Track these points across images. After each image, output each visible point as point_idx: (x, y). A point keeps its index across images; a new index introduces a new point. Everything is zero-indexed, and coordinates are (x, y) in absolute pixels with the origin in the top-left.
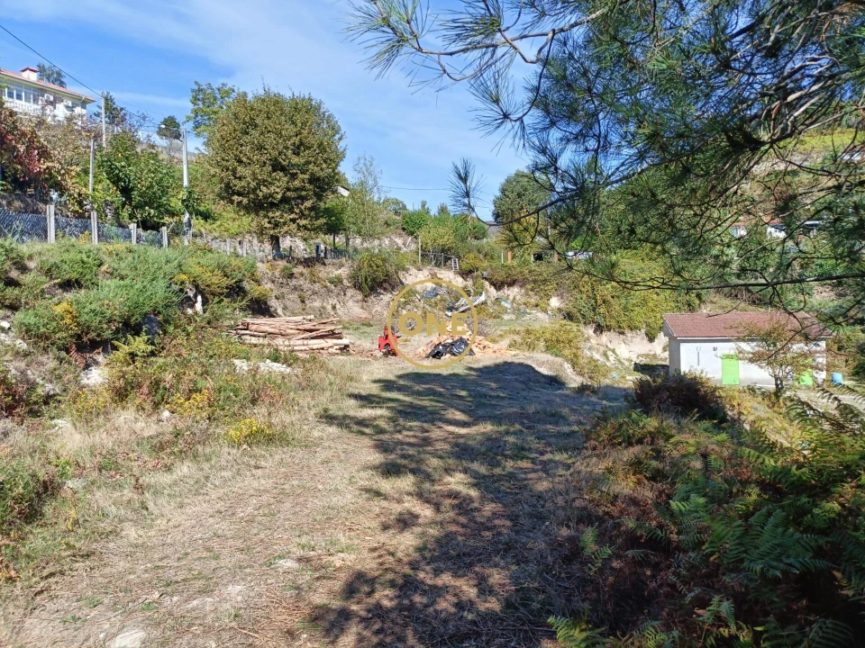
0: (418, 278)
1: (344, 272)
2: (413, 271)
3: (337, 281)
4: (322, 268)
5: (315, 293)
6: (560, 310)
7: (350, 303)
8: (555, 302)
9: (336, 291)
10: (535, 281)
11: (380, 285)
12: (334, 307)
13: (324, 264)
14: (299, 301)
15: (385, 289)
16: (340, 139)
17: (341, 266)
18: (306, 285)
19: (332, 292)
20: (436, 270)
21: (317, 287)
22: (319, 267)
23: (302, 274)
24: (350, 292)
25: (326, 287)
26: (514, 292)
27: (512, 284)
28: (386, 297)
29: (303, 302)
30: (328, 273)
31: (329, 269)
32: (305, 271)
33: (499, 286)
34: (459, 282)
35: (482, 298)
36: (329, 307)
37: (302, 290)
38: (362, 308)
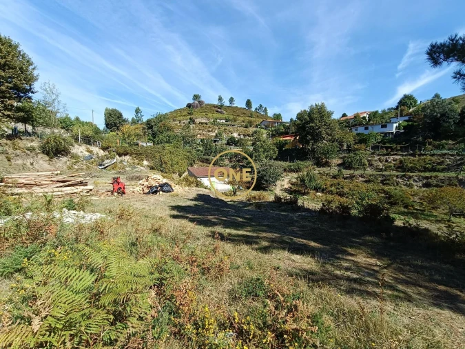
0: (80, 150)
1: (36, 144)
2: (76, 146)
3: (32, 149)
4: (19, 141)
5: (17, 156)
6: (148, 166)
7: (41, 162)
8: (145, 163)
9: (31, 155)
10: (136, 154)
11: (60, 153)
12: (32, 164)
13: (21, 139)
14: (6, 160)
15: (63, 155)
16: (34, 69)
17: (33, 141)
18: (10, 151)
19: (29, 155)
20: (89, 146)
21: (18, 152)
22: (17, 141)
23: (7, 144)
24: (40, 156)
25: (25, 152)
26: (127, 158)
27: (126, 154)
28: (64, 159)
29: (9, 160)
30: (25, 144)
31: (24, 142)
32: (9, 142)
33: (120, 155)
34: (102, 153)
35: (115, 160)
36: (28, 164)
37: (7, 154)
38: (49, 164)
